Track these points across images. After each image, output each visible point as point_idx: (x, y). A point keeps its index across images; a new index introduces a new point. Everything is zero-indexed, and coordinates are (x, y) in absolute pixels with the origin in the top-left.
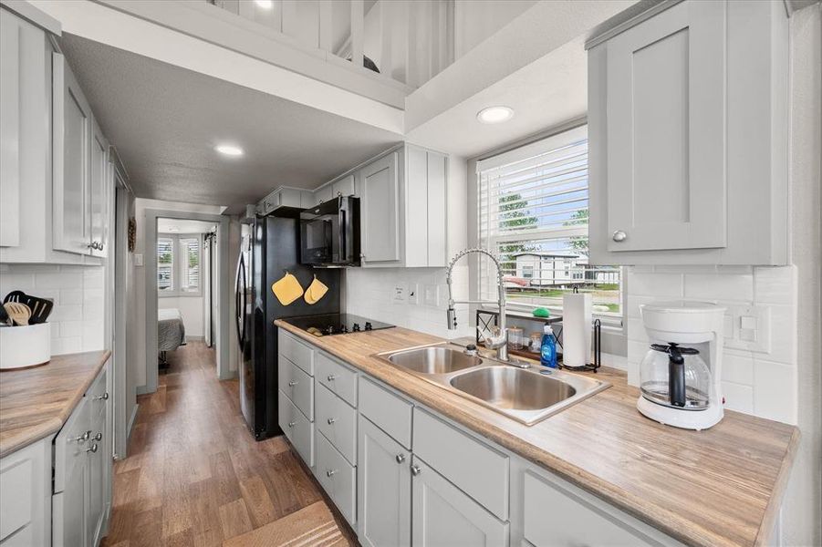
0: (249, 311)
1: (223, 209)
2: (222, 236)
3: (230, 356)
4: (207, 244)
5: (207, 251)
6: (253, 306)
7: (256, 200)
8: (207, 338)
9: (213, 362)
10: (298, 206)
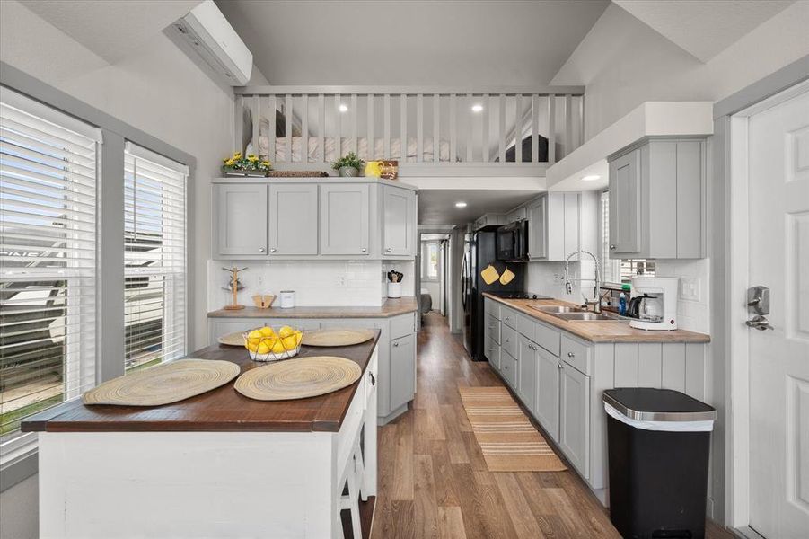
0: (468, 292)
1: (454, 226)
2: (453, 242)
3: (457, 319)
4: (443, 246)
5: (443, 251)
6: (471, 288)
7: (473, 220)
8: (442, 311)
9: (446, 324)
10: (496, 224)
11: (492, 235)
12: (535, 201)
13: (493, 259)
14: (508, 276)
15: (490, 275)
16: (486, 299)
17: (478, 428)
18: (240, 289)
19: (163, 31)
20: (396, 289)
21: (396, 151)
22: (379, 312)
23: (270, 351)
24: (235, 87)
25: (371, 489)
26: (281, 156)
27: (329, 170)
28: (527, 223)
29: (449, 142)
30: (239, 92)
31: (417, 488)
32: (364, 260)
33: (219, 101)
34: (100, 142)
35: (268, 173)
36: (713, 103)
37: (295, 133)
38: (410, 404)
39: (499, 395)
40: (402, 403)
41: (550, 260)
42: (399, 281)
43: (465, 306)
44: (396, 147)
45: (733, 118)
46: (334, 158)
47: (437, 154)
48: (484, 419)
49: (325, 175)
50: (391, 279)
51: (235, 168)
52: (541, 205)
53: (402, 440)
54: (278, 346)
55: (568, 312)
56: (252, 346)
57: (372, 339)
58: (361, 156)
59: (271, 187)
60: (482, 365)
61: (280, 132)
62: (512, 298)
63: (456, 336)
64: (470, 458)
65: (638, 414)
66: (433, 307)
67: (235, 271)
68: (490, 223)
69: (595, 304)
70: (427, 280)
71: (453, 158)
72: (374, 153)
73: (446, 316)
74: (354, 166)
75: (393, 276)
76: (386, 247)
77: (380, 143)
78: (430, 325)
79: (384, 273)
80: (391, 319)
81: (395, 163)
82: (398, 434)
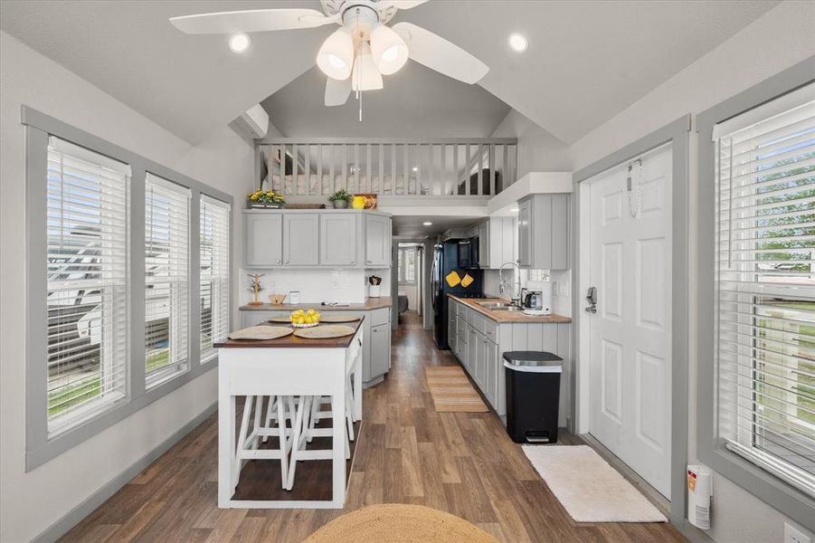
11: (455, 246)
12: (481, 223)
13: (455, 265)
14: (467, 281)
15: (453, 279)
16: (450, 299)
17: (434, 390)
18: (260, 290)
19: (229, 125)
20: (376, 291)
21: (377, 185)
22: (363, 306)
23: (305, 322)
24: (255, 139)
25: (359, 416)
26: (289, 190)
27: (327, 203)
28: (478, 238)
29: (415, 178)
30: (257, 142)
31: (388, 419)
32: (351, 268)
33: (245, 151)
34: (191, 197)
35: (281, 204)
36: (572, 173)
37: (300, 172)
38: (386, 375)
39: (455, 371)
40: (379, 373)
41: (492, 268)
42: (378, 284)
43: (434, 306)
44: (376, 184)
45: (581, 183)
46: (329, 192)
47: (406, 189)
48: (440, 385)
49: (323, 207)
50: (372, 282)
51: (257, 201)
52: (485, 227)
53: (379, 396)
54: (309, 319)
55: (503, 306)
56: (294, 320)
57: (358, 320)
58: (350, 191)
59: (285, 216)
60: (446, 352)
61: (289, 171)
62: (467, 297)
63: (428, 332)
64: (425, 405)
65: (518, 362)
66: (410, 307)
67: (256, 277)
68: (453, 237)
69: (518, 300)
70: (405, 283)
71: (419, 192)
72: (359, 187)
73: (421, 315)
74: (343, 200)
75: (374, 280)
76: (369, 259)
77: (363, 180)
78: (405, 323)
79: (366, 278)
80: (372, 311)
81: (375, 196)
82: (376, 394)
